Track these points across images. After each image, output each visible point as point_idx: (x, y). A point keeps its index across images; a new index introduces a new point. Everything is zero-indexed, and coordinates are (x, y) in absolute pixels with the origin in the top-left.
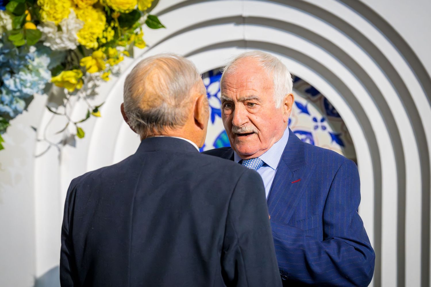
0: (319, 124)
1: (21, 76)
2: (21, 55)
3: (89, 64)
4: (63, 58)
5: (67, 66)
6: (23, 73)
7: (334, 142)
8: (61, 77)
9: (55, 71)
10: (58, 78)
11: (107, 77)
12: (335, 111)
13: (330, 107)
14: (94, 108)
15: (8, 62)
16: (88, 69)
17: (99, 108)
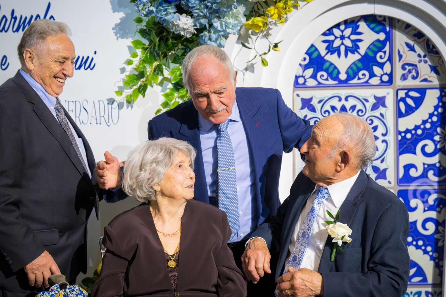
0: (422, 59)
1: (226, 20)
2: (229, 4)
3: (272, 12)
4: (252, 7)
5: (254, 14)
6: (227, 18)
7: (432, 72)
8: (252, 22)
9: (248, 17)
10: (250, 22)
11: (282, 22)
12: (434, 50)
13: (431, 47)
14: (274, 45)
15: (219, 9)
16: (272, 16)
17: (278, 45)
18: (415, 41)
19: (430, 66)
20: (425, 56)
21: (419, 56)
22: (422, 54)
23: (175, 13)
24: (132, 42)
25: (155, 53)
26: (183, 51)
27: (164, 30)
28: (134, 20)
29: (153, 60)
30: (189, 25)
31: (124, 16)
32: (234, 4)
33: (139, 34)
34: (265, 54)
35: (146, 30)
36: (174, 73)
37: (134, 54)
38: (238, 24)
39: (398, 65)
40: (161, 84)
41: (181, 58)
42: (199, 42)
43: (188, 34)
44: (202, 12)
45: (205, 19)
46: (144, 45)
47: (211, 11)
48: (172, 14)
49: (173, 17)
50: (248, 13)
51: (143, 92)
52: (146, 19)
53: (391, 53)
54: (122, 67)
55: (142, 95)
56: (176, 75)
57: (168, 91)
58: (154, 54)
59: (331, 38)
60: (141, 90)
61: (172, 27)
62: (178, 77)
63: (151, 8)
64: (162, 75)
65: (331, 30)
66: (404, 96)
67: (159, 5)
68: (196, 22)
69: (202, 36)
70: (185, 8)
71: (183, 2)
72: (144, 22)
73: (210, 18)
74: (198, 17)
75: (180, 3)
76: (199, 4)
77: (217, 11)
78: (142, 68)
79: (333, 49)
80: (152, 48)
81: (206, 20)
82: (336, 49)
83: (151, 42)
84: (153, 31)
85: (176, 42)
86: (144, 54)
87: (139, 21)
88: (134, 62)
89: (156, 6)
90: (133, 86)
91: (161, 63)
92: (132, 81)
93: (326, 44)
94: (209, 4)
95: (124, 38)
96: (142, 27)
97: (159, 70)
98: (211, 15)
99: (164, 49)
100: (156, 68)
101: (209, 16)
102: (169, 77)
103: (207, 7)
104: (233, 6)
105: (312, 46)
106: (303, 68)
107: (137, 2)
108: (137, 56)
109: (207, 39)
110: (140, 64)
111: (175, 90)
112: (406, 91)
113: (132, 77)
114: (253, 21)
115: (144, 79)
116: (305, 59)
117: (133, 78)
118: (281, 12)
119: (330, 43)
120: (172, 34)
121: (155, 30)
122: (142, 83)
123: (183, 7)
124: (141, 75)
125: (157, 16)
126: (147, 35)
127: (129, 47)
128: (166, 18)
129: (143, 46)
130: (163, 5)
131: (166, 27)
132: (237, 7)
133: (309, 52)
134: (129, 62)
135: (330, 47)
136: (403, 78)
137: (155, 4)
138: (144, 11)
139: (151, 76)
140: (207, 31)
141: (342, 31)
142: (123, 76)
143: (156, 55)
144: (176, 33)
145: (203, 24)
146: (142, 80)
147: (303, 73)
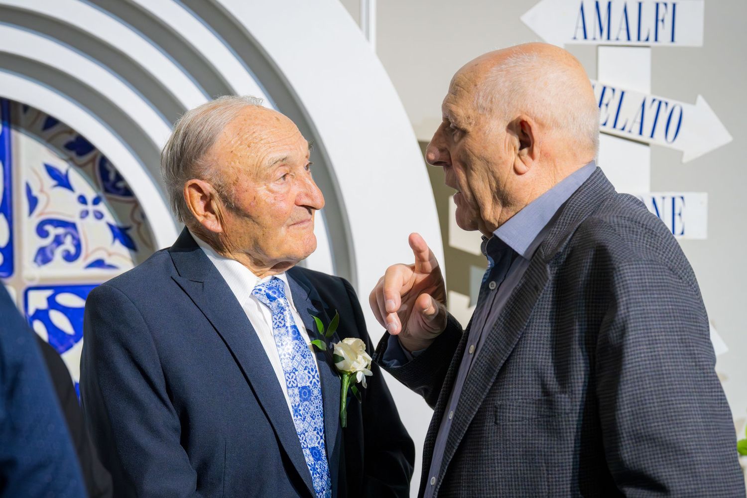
0: (90, 207)
7: (118, 243)
12: (120, 185)
13: (112, 176)
18: (70, 160)
19: (111, 226)
20: (96, 201)
21: (82, 200)
22: (90, 194)
39: (27, 224)
53: (8, 193)
66: (43, 305)
112: (49, 293)
136: (39, 258)
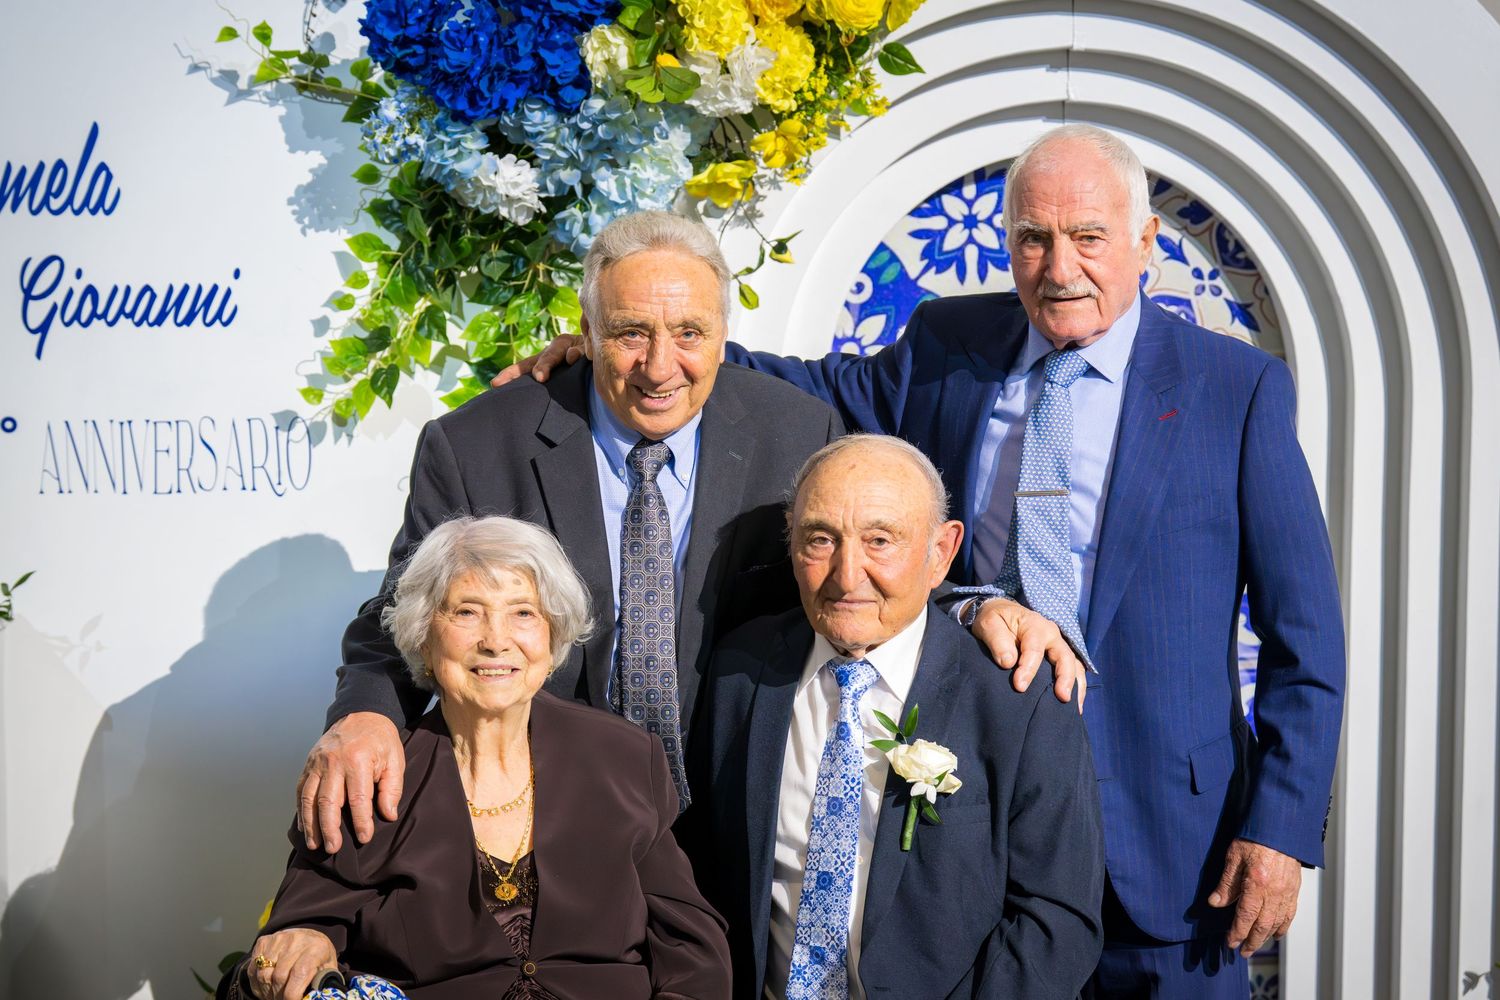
0: (1207, 282)
1: (636, 171)
2: (644, 124)
3: (769, 148)
4: (708, 134)
5: (713, 152)
6: (638, 166)
7: (1237, 321)
8: (709, 176)
9: (698, 162)
10: (704, 177)
11: (795, 177)
12: (1241, 256)
13: (1231, 246)
14: (775, 244)
15: (615, 140)
16: (767, 159)
17: (788, 244)
18: (1183, 229)
19: (1228, 302)
20: (1213, 275)
21: (1198, 273)
22: (1207, 268)
23: (483, 152)
24: (349, 241)
25: (420, 272)
26: (507, 266)
27: (446, 203)
28: (354, 176)
29: (415, 292)
30: (524, 187)
31: (325, 162)
32: (659, 125)
33: (370, 217)
34: (749, 271)
35: (390, 203)
36: (478, 332)
37: (356, 274)
38: (670, 182)
40: (438, 365)
41: (498, 288)
42: (553, 237)
43: (522, 215)
44: (564, 149)
45: (572, 170)
46: (387, 248)
47: (591, 145)
48: (477, 155)
49: (479, 165)
50: (696, 151)
51: (385, 389)
52: (390, 172)
54: (318, 315)
55: (383, 398)
56: (485, 338)
57: (460, 386)
58: (418, 276)
59: (937, 223)
60: (379, 383)
61: (473, 193)
62: (492, 343)
63: (413, 139)
64: (441, 337)
65: (937, 200)
67: (435, 128)
68: (545, 177)
69: (563, 221)
70: (513, 138)
71: (507, 119)
72: (383, 179)
73: (588, 165)
74: (553, 165)
75: (498, 122)
76: (555, 125)
77: (607, 146)
78: (383, 319)
79: (942, 257)
80: (412, 257)
81: (577, 173)
82: (953, 255)
83: (407, 238)
84: (416, 206)
85: (483, 238)
86: (386, 277)
87: (369, 176)
88: (357, 301)
89: (427, 130)
90: (353, 372)
91: (437, 302)
92: (351, 358)
93: (923, 243)
94: (585, 126)
95: (324, 229)
96: (379, 196)
97: (431, 323)
98: (590, 157)
99: (448, 259)
100: (424, 317)
101: (586, 159)
102: (462, 344)
103: (578, 134)
104: (656, 130)
105: (882, 247)
106: (857, 313)
107: (367, 121)
108: (365, 282)
109: (577, 227)
110: (374, 306)
111: (479, 383)
113: (350, 345)
114: (712, 174)
115: (386, 353)
116: (860, 287)
117: (354, 349)
118: (795, 147)
119: (934, 237)
120: (471, 214)
121: (421, 203)
122: (381, 363)
123: (505, 134)
124: (378, 338)
125: (429, 161)
126: (396, 219)
127: (341, 257)
128: (457, 167)
129: (384, 252)
130: (449, 129)
131: (453, 196)
132: (667, 133)
133: (873, 265)
134: (342, 302)
135: (934, 250)
137: (423, 127)
138: (389, 147)
139: (408, 341)
140: (578, 205)
141: (970, 203)
142: (324, 343)
143: (423, 277)
144: (484, 211)
145: (565, 185)
146: (379, 354)
147: (855, 330)
